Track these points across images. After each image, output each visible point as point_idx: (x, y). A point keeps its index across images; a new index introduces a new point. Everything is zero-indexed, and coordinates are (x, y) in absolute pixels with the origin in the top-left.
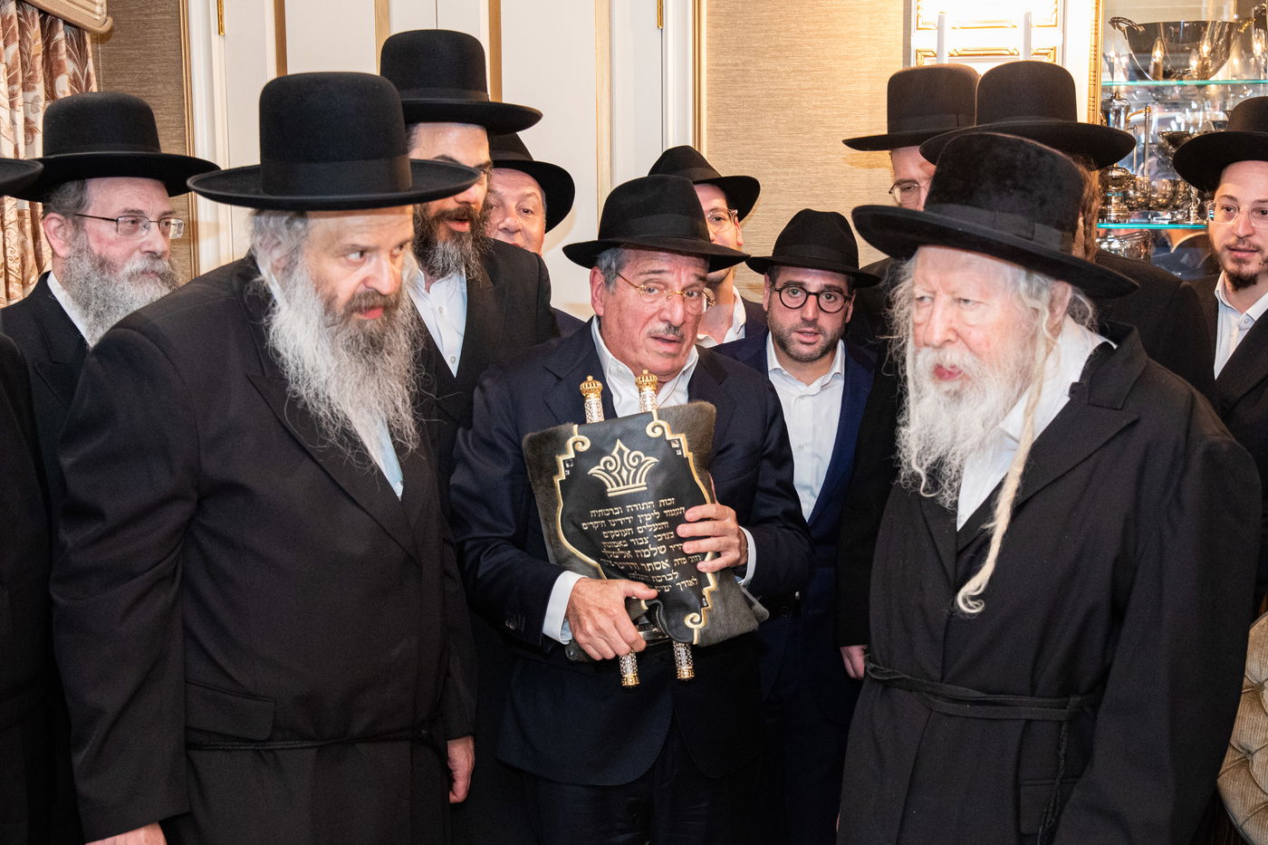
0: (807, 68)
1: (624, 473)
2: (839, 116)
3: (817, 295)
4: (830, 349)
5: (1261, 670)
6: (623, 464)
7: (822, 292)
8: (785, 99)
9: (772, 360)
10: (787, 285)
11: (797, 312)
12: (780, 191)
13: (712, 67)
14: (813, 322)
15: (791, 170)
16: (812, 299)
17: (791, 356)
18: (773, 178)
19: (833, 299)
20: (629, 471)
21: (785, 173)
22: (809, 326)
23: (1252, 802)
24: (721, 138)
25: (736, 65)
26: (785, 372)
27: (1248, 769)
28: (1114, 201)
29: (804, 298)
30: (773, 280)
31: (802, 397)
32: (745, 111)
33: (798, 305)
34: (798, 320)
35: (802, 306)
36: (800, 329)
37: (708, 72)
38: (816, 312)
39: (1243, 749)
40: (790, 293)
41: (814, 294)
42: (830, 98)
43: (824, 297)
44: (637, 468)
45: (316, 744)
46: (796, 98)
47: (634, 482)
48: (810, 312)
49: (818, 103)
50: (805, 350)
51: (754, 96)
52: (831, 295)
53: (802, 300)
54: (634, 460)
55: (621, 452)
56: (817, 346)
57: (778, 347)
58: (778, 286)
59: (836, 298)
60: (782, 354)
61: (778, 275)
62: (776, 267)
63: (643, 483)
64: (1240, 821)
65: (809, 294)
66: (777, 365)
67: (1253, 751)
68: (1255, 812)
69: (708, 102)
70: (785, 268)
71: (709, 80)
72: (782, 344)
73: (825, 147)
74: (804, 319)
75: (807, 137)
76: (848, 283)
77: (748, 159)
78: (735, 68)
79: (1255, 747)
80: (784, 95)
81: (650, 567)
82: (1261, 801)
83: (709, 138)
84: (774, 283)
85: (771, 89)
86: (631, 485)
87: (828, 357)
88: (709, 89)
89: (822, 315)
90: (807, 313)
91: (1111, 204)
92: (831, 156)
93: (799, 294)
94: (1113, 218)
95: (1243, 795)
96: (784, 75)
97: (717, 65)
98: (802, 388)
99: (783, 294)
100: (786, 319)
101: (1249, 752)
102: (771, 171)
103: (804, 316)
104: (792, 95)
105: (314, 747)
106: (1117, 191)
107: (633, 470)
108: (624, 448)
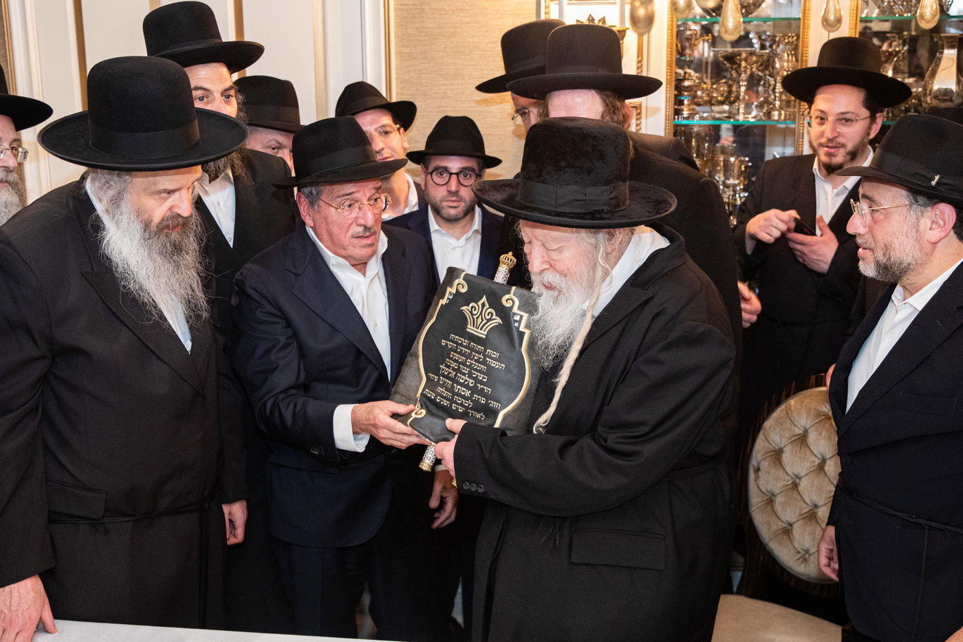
0: (467, 8)
1: (480, 320)
2: (490, 42)
3: (457, 174)
4: (469, 211)
5: (781, 440)
6: (481, 314)
7: (460, 172)
8: (451, 30)
9: (432, 223)
10: (436, 169)
11: (445, 187)
12: (449, 97)
13: (399, 7)
14: (456, 193)
15: (456, 82)
16: (454, 177)
17: (444, 218)
18: (443, 87)
19: (468, 176)
20: (482, 320)
21: (451, 84)
22: (453, 196)
23: (774, 528)
24: (405, 58)
25: (415, 5)
26: (443, 232)
27: (773, 508)
28: (686, 102)
29: (448, 177)
30: (426, 167)
31: (454, 249)
32: (422, 38)
33: (445, 182)
34: (445, 193)
35: (447, 183)
36: (447, 199)
37: (395, 9)
38: (458, 186)
39: (769, 492)
40: (439, 175)
41: (455, 174)
42: (484, 29)
43: (462, 175)
44: (488, 321)
45: (132, 519)
46: (459, 30)
47: (481, 329)
48: (453, 186)
49: (475, 34)
50: (453, 212)
51: (429, 28)
52: (467, 174)
53: (447, 179)
54: (488, 315)
55: (483, 305)
56: (459, 209)
57: (435, 214)
58: (430, 170)
59: (471, 176)
60: (438, 217)
61: (430, 163)
62: (427, 157)
63: (486, 333)
64: (767, 541)
65: (451, 174)
66: (437, 227)
67: (775, 494)
68: (776, 534)
69: (396, 32)
70: (434, 157)
71: (396, 16)
72: (437, 211)
73: (481, 65)
74: (449, 192)
75: (468, 57)
76: (478, 164)
77: (425, 73)
78: (415, 7)
79: (777, 491)
80: (451, 27)
81: (459, 389)
82: (780, 527)
83: (396, 58)
84: (427, 169)
85: (440, 23)
86: (479, 331)
87: (468, 217)
88: (396, 23)
89: (462, 188)
90: (451, 187)
91: (683, 104)
92: (485, 72)
93: (445, 175)
94: (685, 116)
95: (768, 523)
96: (450, 12)
97: (401, 5)
98: (453, 242)
99: (434, 174)
100: (438, 194)
101: (773, 495)
102: (442, 83)
103: (449, 189)
104: (455, 27)
105: (131, 521)
106: (688, 95)
107: (485, 321)
108: (486, 303)
